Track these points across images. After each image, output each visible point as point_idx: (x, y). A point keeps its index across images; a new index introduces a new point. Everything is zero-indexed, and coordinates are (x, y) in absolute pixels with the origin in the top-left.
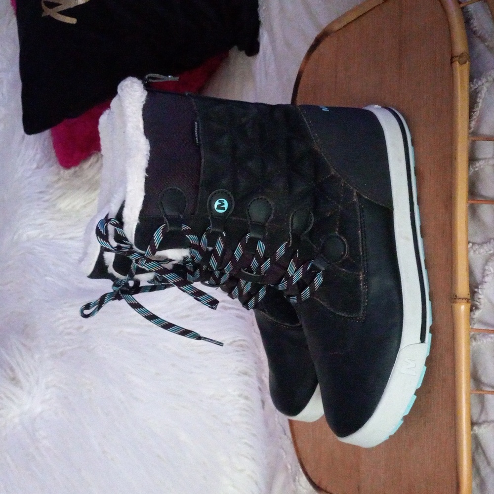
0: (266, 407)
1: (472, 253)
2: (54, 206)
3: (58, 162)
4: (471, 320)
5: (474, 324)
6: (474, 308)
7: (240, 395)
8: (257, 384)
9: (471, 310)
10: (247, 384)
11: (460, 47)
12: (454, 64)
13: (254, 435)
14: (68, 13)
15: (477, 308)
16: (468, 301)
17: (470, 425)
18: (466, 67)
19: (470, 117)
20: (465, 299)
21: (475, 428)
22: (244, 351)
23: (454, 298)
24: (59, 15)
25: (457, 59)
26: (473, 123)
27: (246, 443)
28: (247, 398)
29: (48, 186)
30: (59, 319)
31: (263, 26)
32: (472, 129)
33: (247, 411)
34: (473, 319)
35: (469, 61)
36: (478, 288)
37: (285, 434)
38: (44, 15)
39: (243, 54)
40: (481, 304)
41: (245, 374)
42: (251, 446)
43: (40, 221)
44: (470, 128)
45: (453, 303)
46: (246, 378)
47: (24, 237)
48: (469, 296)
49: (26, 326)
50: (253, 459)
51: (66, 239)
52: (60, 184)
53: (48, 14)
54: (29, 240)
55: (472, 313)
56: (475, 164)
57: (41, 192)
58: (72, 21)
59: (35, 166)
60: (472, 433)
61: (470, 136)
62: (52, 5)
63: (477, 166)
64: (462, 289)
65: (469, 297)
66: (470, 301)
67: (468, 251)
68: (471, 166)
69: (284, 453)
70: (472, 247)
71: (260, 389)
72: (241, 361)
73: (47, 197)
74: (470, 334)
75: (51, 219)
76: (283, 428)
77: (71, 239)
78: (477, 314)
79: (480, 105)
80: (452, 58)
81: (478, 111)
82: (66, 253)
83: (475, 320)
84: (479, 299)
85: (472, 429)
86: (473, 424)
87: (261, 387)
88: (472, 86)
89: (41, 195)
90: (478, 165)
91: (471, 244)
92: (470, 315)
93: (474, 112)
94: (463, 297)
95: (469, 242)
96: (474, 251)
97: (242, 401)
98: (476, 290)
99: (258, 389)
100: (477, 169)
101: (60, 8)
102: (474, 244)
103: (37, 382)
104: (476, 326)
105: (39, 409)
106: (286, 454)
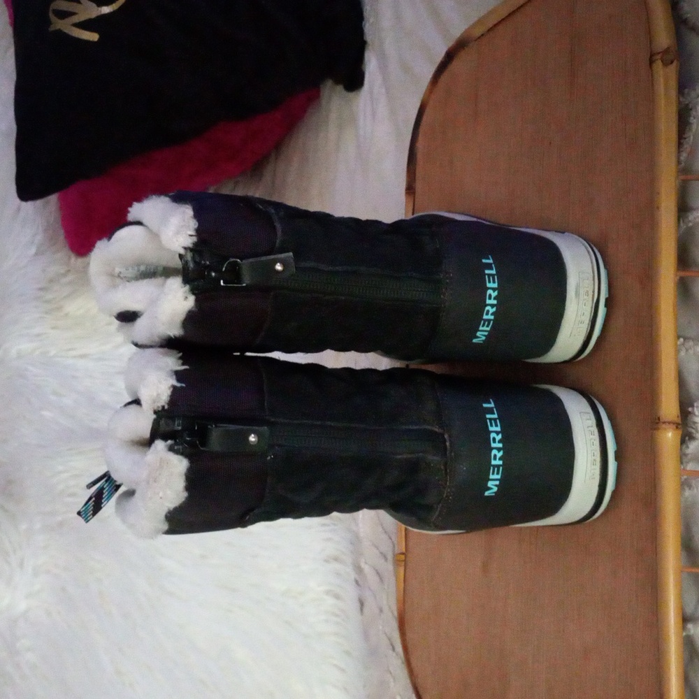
0: (366, 610)
1: (683, 353)
2: (60, 308)
3: (67, 247)
4: (682, 458)
5: (687, 463)
6: (687, 438)
7: (328, 593)
8: (353, 575)
9: (683, 442)
10: (338, 574)
11: (663, 38)
12: (655, 66)
13: (348, 653)
14: (86, 25)
15: (692, 438)
16: (677, 426)
17: (681, 622)
18: (673, 70)
19: (680, 144)
20: (674, 423)
21: (690, 626)
22: (335, 525)
23: (655, 423)
24: (74, 28)
25: (659, 57)
26: (684, 156)
27: (335, 666)
28: (337, 597)
29: (51, 281)
30: (60, 472)
31: (370, 47)
32: (683, 164)
33: (337, 616)
34: (686, 455)
35: (678, 60)
36: (693, 406)
37: (394, 649)
38: (52, 28)
39: (340, 88)
40: (697, 431)
41: (336, 559)
42: (343, 670)
43: (37, 330)
44: (679, 162)
45: (655, 429)
46: (337, 566)
47: (13, 352)
48: (680, 418)
49: (10, 482)
50: (345, 689)
51: (75, 357)
52: (70, 277)
53: (58, 28)
54: (20, 356)
55: (684, 446)
56: (687, 217)
57: (41, 289)
58: (94, 37)
59: (33, 250)
60: (684, 634)
61: (679, 174)
62: (63, 15)
63: (690, 219)
64: (669, 407)
65: (679, 421)
66: (679, 427)
67: (677, 351)
68: (681, 221)
69: (392, 680)
70: (683, 344)
71: (357, 582)
72: (329, 539)
73: (49, 296)
74: (681, 478)
75: (53, 328)
76: (389, 639)
77: (83, 356)
78: (693, 447)
79: (694, 127)
80: (652, 55)
81: (692, 137)
82: (73, 377)
83: (689, 457)
84: (695, 423)
85: (684, 628)
86: (685, 620)
87: (358, 579)
88: (681, 99)
89: (41, 293)
90: (691, 217)
91: (682, 340)
92: (681, 449)
93: (685, 138)
94: (670, 420)
95: (679, 337)
96: (687, 350)
97: (330, 601)
98: (690, 409)
99: (354, 583)
100: (690, 224)
101: (76, 19)
102: (685, 339)
103: (21, 565)
104: (690, 466)
105: (22, 606)
106: (394, 681)
